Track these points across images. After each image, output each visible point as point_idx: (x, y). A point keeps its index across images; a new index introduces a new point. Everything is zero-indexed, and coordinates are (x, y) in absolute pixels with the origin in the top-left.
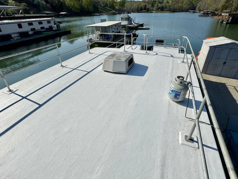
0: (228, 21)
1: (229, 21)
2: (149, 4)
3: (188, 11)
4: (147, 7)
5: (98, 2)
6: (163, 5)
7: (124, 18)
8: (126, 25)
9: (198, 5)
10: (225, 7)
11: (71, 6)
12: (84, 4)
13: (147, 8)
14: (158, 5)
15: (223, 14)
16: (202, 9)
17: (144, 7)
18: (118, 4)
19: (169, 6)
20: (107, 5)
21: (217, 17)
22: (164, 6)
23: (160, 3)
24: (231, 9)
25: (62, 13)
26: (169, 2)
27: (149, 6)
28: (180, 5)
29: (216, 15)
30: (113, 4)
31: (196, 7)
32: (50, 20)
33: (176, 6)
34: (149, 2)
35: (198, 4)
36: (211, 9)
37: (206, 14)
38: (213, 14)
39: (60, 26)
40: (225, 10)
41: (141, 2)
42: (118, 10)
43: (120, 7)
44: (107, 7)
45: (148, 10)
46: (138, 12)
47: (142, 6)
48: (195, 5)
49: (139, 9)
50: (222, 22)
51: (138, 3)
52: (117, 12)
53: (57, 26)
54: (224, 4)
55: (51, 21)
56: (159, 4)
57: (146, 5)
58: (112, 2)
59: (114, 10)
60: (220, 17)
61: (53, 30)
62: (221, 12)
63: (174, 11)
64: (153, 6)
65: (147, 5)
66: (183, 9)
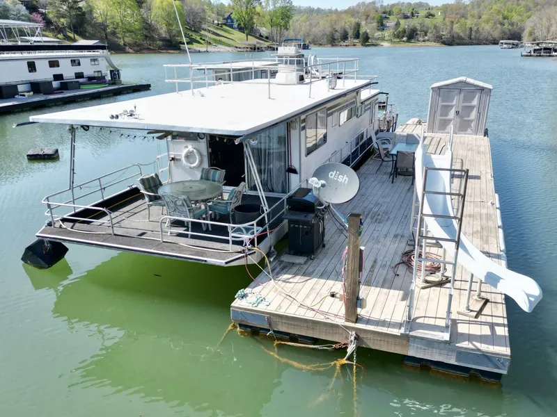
2: (369, 20)
3: (496, 44)
4: (362, 30)
6: (415, 22)
7: (286, 58)
9: (529, 25)
12: (155, 16)
13: (364, 34)
14: (398, 24)
17: (355, 28)
18: (268, 18)
19: (436, 27)
20: (232, 21)
22: (418, 27)
23: (405, 17)
26: (433, 16)
27: (369, 27)
28: (469, 23)
30: (252, 18)
33: (455, 26)
34: (368, 16)
35: (527, 22)
41: (343, 15)
42: (267, 37)
43: (274, 29)
44: (231, 26)
45: (365, 40)
47: (347, 26)
49: (337, 35)
51: (334, 16)
52: (265, 45)
56: (402, 22)
57: (358, 25)
58: (246, 13)
59: (255, 37)
61: (106, 82)
63: (452, 41)
64: (382, 26)
65: (363, 23)
66: (482, 37)
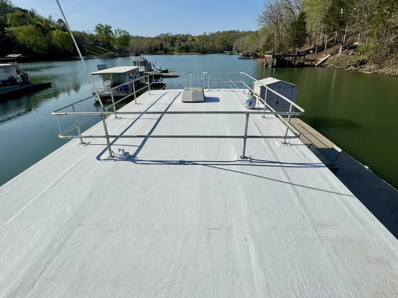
0: (273, 64)
1: (275, 64)
2: (166, 42)
3: (223, 53)
4: (164, 47)
5: (81, 37)
6: (187, 43)
7: (138, 63)
8: (143, 72)
9: (235, 45)
10: (267, 48)
11: (28, 45)
12: (54, 40)
14: (180, 44)
15: (266, 56)
16: (240, 49)
17: (160, 46)
18: (118, 41)
19: (197, 45)
20: (99, 43)
21: (260, 59)
22: (189, 45)
23: (183, 41)
24: (274, 49)
25: (10, 56)
26: (195, 40)
27: (167, 45)
28: (210, 44)
29: (259, 57)
30: (109, 41)
31: (232, 47)
32: (9, 66)
33: (205, 45)
34: (166, 40)
35: (234, 43)
36: (251, 50)
37: (247, 56)
38: (256, 56)
39: (27, 77)
40: (268, 51)
41: (154, 40)
42: (118, 51)
43: (122, 46)
44: (99, 45)
45: (166, 52)
46: (151, 54)
47: (157, 45)
48: (231, 44)
49: (153, 49)
50: (267, 66)
51: (150, 40)
52: (118, 55)
53: (21, 76)
54: (265, 43)
55: (11, 68)
56: (182, 43)
57: (162, 44)
58: (106, 39)
59: (112, 51)
60: (264, 60)
61: (17, 84)
62: (264, 53)
63: (204, 52)
64: (173, 44)
65: (164, 43)
66: (216, 50)
